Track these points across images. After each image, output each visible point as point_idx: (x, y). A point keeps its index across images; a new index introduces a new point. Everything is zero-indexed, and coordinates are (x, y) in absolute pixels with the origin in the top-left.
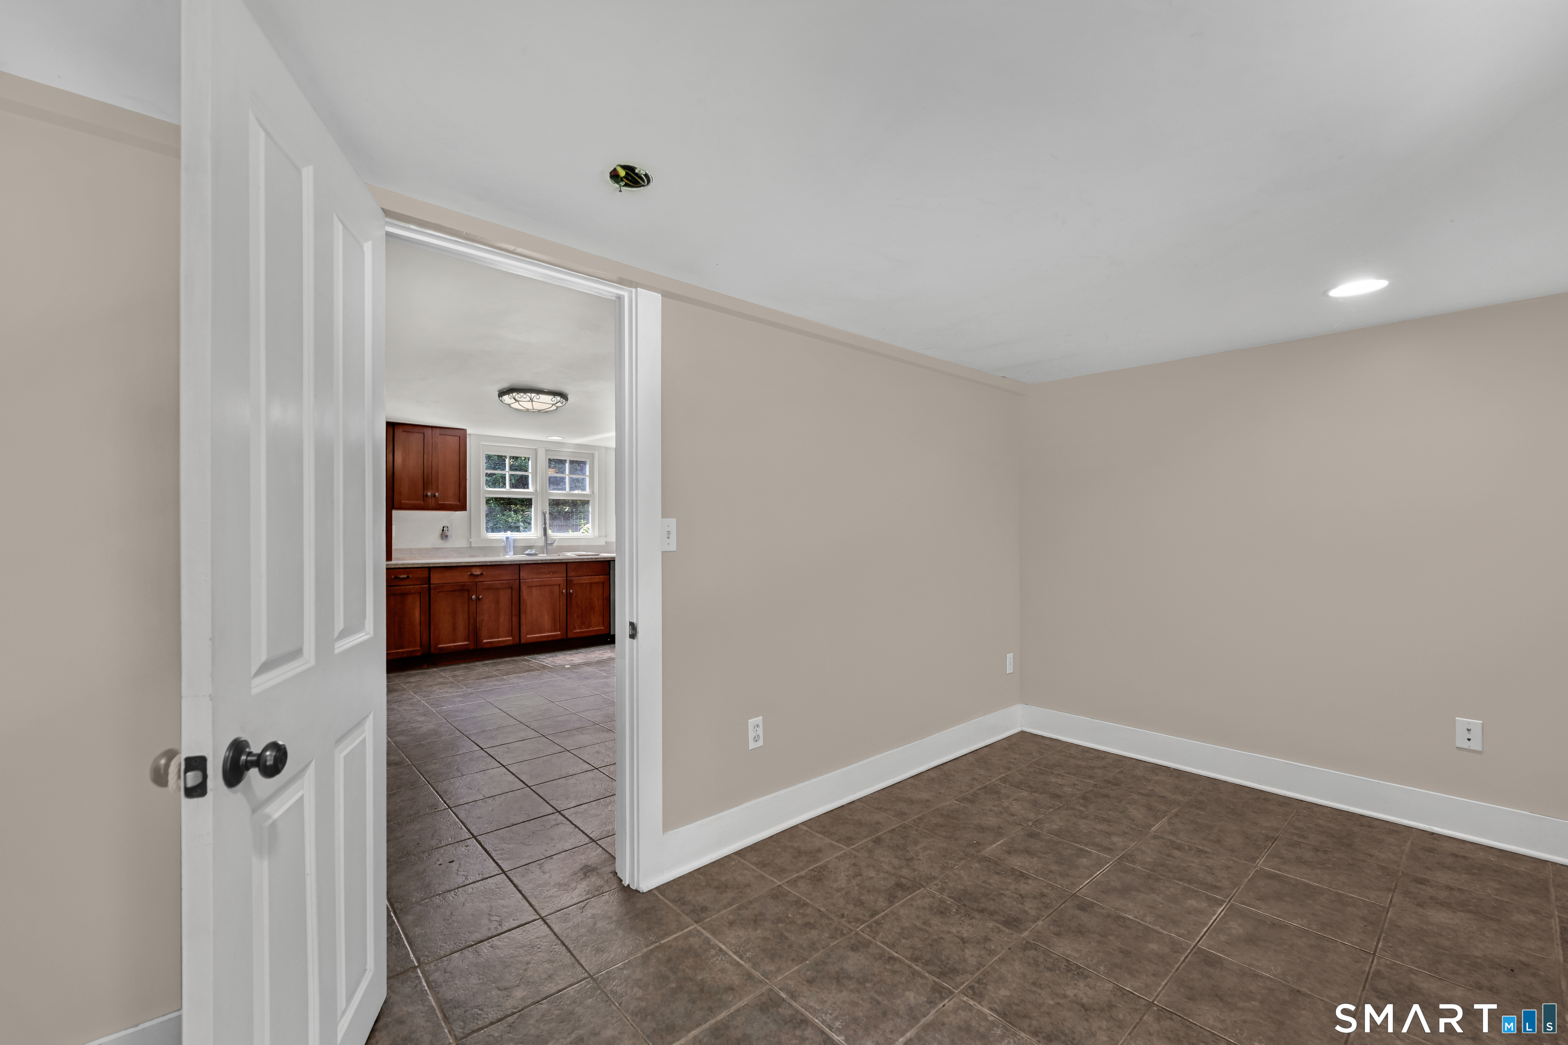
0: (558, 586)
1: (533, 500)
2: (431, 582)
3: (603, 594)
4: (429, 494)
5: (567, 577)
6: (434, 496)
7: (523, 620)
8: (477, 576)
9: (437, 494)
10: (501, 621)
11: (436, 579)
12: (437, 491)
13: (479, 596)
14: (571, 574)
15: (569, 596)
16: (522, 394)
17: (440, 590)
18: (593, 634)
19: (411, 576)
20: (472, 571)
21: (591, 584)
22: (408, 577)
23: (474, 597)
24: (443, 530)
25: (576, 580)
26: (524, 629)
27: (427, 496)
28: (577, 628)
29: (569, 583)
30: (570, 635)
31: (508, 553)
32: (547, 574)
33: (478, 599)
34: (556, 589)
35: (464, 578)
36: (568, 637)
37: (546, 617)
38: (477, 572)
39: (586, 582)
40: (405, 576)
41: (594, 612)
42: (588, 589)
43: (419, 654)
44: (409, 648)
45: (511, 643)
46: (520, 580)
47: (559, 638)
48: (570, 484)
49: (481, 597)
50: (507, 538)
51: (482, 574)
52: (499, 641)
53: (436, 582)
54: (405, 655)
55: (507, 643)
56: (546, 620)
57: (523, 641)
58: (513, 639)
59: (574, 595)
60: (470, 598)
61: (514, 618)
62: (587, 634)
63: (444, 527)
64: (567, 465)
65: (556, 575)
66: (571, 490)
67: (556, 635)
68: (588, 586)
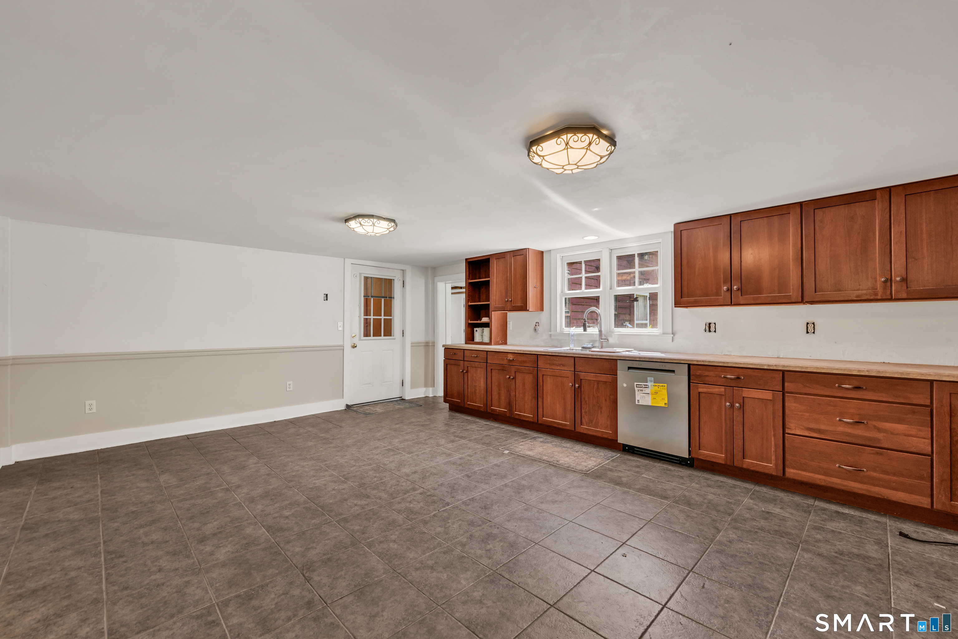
0: (568, 379)
2: (488, 362)
3: (610, 395)
5: (575, 371)
6: (509, 301)
7: (540, 403)
8: (511, 361)
10: (526, 399)
11: (490, 360)
12: (511, 297)
13: (511, 376)
14: (579, 369)
15: (576, 390)
17: (492, 368)
18: (600, 433)
20: (508, 357)
21: (598, 382)
22: (478, 356)
23: (508, 376)
24: (536, 325)
25: (583, 375)
26: (540, 411)
27: (506, 301)
28: (585, 424)
29: (576, 377)
30: (579, 431)
32: (558, 366)
33: (510, 378)
35: (503, 361)
36: (576, 430)
37: (558, 405)
38: (511, 357)
39: (593, 379)
40: (476, 356)
41: (601, 412)
42: (596, 386)
46: (538, 368)
47: (568, 428)
48: (639, 278)
51: (513, 360)
52: (524, 416)
55: (531, 420)
56: (558, 408)
57: (541, 421)
58: (534, 417)
59: (581, 390)
61: (533, 399)
62: (594, 434)
64: (637, 259)
65: (565, 368)
66: (641, 283)
67: (565, 425)
68: (596, 384)
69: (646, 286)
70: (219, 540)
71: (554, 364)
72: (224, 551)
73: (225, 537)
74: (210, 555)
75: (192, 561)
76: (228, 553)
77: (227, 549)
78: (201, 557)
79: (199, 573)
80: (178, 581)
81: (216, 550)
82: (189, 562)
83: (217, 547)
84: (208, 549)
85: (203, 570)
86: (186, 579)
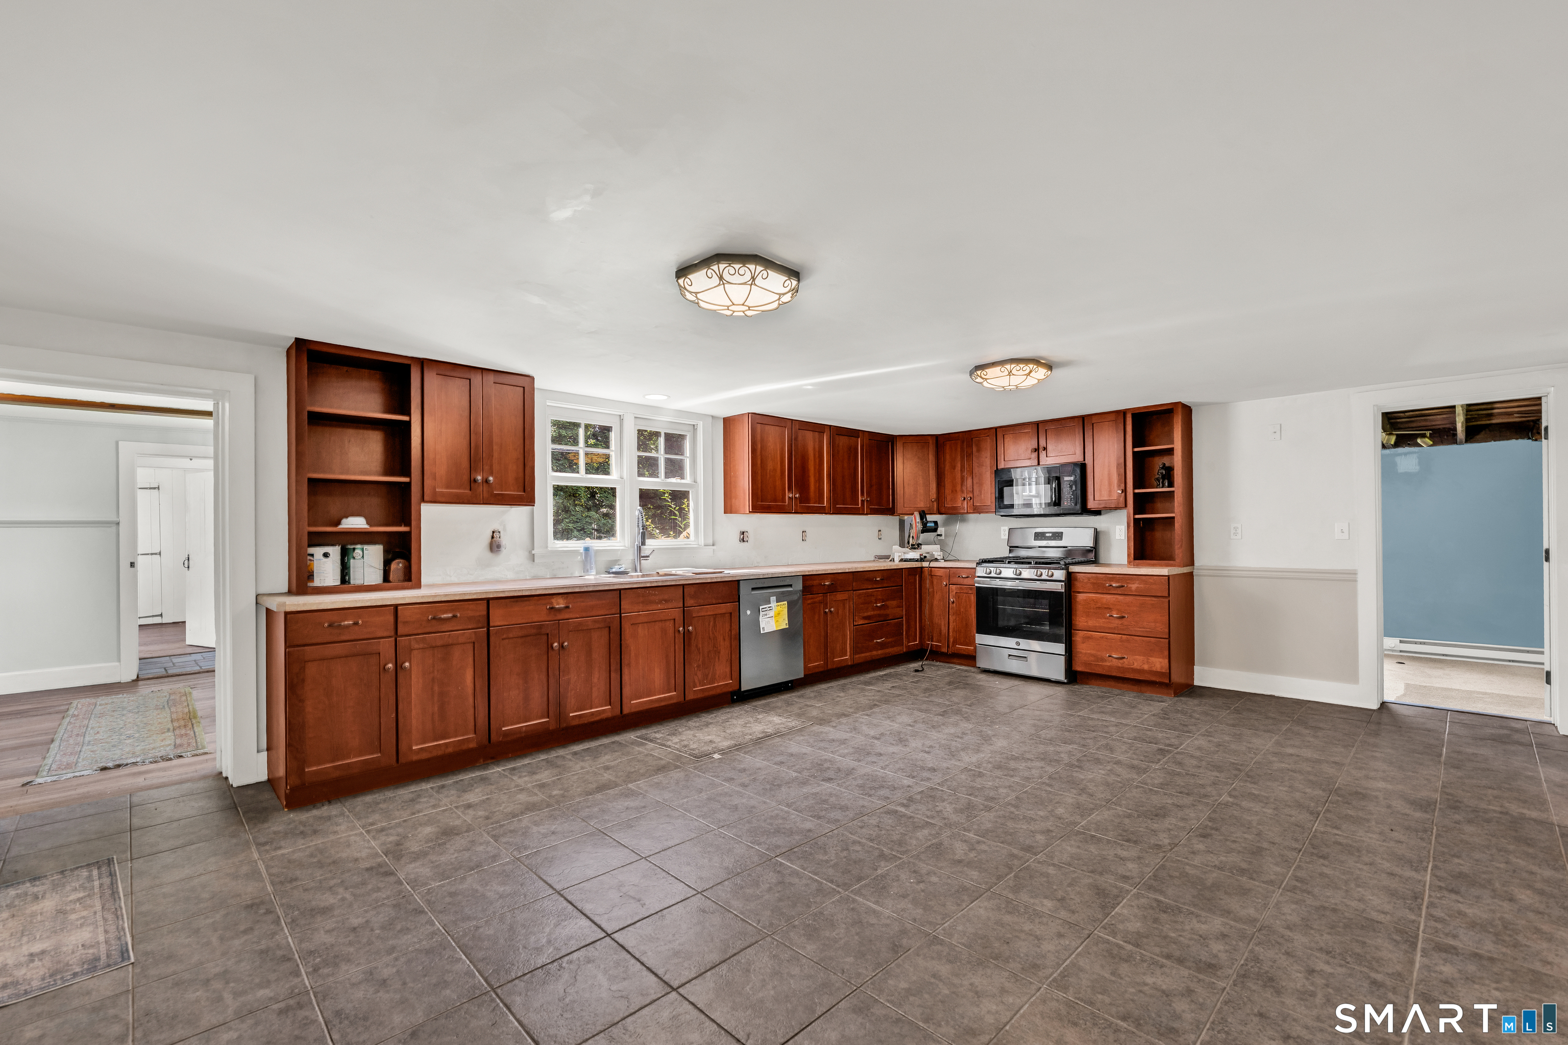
0: (672, 621)
1: (617, 491)
2: (491, 624)
3: (731, 630)
4: (479, 478)
5: (684, 606)
6: (486, 481)
7: (626, 677)
8: (559, 610)
9: (491, 478)
10: (595, 680)
11: (498, 618)
12: (491, 474)
13: (563, 643)
14: (690, 602)
15: (687, 636)
16: (737, 266)
17: (505, 636)
18: (719, 691)
19: (459, 615)
20: (552, 603)
21: (715, 616)
22: (455, 616)
23: (556, 644)
24: (493, 537)
25: (697, 612)
26: (627, 691)
27: (475, 481)
28: (698, 684)
29: (686, 617)
30: (690, 696)
31: (588, 571)
32: (658, 603)
33: (562, 646)
34: (670, 625)
35: (539, 615)
36: (687, 699)
37: (657, 670)
38: (560, 604)
39: (709, 613)
40: (450, 615)
41: (719, 658)
42: (712, 623)
43: (472, 745)
44: (456, 736)
45: (609, 715)
46: (620, 614)
47: (675, 701)
48: (666, 468)
49: (566, 644)
50: (587, 549)
51: (567, 607)
52: (592, 714)
53: (499, 624)
54: (450, 750)
55: (604, 716)
56: (658, 676)
57: (626, 711)
58: (612, 708)
59: (694, 634)
60: (550, 647)
61: (613, 675)
62: (711, 693)
63: (493, 532)
64: (662, 440)
65: (670, 605)
66: (667, 477)
67: (670, 697)
68: (712, 619)
69: (673, 480)
70: (1188, 946)
71: (652, 602)
72: (1203, 926)
73: (1174, 943)
74: (1227, 935)
75: (1257, 948)
76: (1204, 920)
77: (1197, 926)
78: (1241, 943)
79: (1265, 927)
80: (1300, 940)
81: (1211, 936)
82: (1262, 950)
83: (1204, 939)
84: (1217, 947)
85: (1258, 926)
86: (1288, 933)
